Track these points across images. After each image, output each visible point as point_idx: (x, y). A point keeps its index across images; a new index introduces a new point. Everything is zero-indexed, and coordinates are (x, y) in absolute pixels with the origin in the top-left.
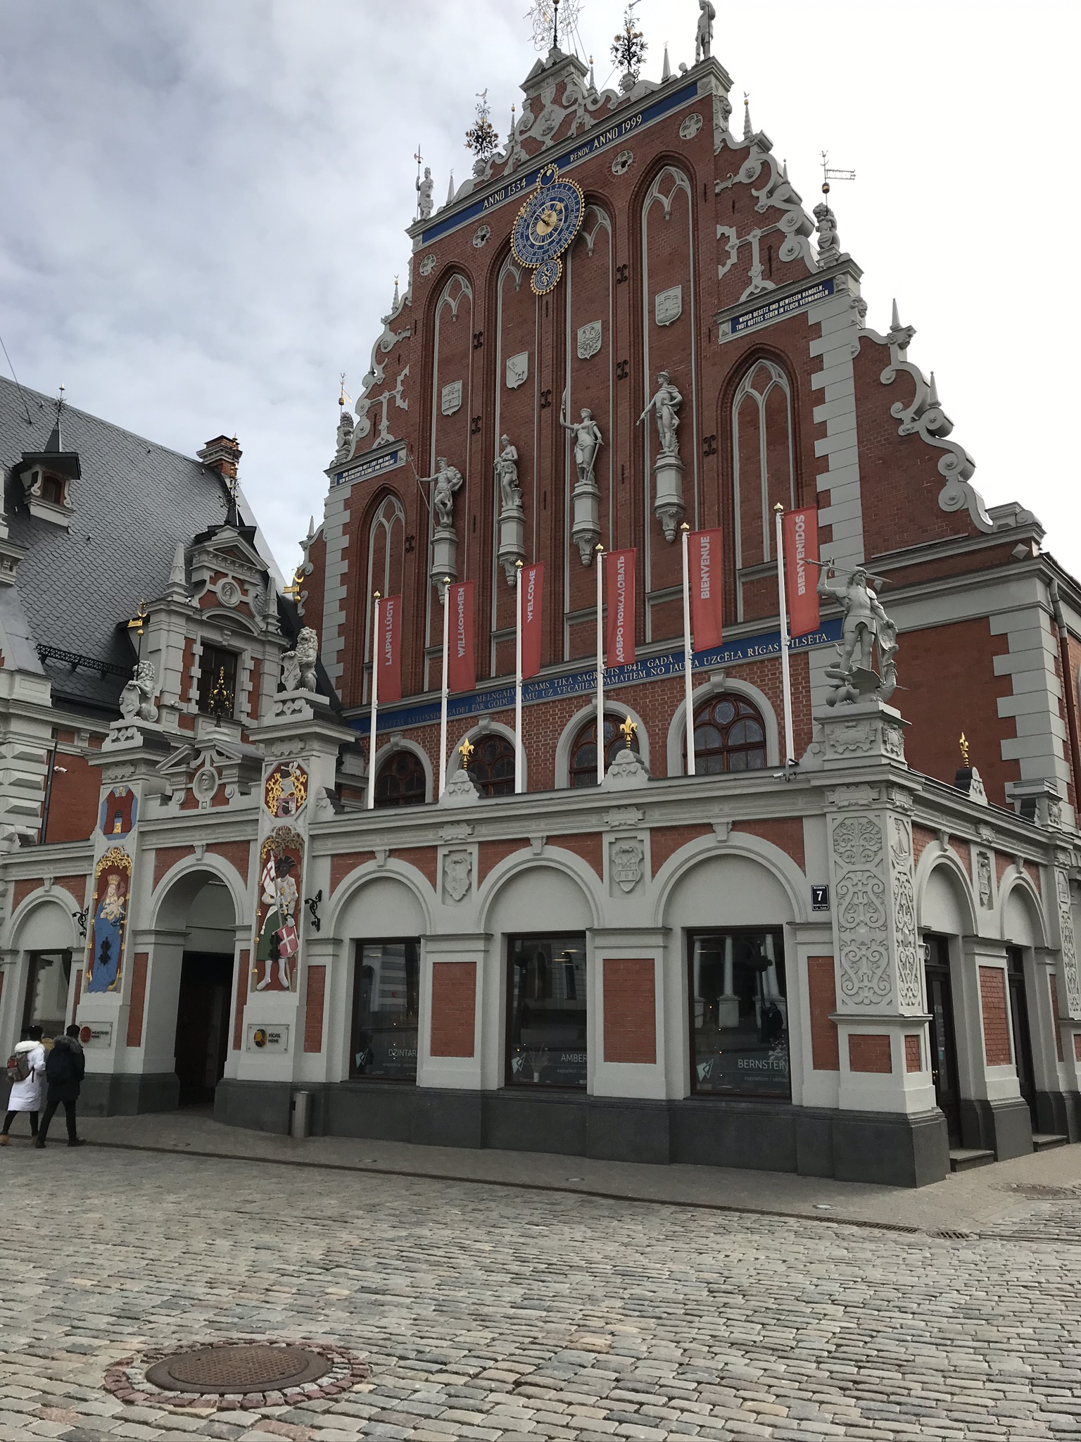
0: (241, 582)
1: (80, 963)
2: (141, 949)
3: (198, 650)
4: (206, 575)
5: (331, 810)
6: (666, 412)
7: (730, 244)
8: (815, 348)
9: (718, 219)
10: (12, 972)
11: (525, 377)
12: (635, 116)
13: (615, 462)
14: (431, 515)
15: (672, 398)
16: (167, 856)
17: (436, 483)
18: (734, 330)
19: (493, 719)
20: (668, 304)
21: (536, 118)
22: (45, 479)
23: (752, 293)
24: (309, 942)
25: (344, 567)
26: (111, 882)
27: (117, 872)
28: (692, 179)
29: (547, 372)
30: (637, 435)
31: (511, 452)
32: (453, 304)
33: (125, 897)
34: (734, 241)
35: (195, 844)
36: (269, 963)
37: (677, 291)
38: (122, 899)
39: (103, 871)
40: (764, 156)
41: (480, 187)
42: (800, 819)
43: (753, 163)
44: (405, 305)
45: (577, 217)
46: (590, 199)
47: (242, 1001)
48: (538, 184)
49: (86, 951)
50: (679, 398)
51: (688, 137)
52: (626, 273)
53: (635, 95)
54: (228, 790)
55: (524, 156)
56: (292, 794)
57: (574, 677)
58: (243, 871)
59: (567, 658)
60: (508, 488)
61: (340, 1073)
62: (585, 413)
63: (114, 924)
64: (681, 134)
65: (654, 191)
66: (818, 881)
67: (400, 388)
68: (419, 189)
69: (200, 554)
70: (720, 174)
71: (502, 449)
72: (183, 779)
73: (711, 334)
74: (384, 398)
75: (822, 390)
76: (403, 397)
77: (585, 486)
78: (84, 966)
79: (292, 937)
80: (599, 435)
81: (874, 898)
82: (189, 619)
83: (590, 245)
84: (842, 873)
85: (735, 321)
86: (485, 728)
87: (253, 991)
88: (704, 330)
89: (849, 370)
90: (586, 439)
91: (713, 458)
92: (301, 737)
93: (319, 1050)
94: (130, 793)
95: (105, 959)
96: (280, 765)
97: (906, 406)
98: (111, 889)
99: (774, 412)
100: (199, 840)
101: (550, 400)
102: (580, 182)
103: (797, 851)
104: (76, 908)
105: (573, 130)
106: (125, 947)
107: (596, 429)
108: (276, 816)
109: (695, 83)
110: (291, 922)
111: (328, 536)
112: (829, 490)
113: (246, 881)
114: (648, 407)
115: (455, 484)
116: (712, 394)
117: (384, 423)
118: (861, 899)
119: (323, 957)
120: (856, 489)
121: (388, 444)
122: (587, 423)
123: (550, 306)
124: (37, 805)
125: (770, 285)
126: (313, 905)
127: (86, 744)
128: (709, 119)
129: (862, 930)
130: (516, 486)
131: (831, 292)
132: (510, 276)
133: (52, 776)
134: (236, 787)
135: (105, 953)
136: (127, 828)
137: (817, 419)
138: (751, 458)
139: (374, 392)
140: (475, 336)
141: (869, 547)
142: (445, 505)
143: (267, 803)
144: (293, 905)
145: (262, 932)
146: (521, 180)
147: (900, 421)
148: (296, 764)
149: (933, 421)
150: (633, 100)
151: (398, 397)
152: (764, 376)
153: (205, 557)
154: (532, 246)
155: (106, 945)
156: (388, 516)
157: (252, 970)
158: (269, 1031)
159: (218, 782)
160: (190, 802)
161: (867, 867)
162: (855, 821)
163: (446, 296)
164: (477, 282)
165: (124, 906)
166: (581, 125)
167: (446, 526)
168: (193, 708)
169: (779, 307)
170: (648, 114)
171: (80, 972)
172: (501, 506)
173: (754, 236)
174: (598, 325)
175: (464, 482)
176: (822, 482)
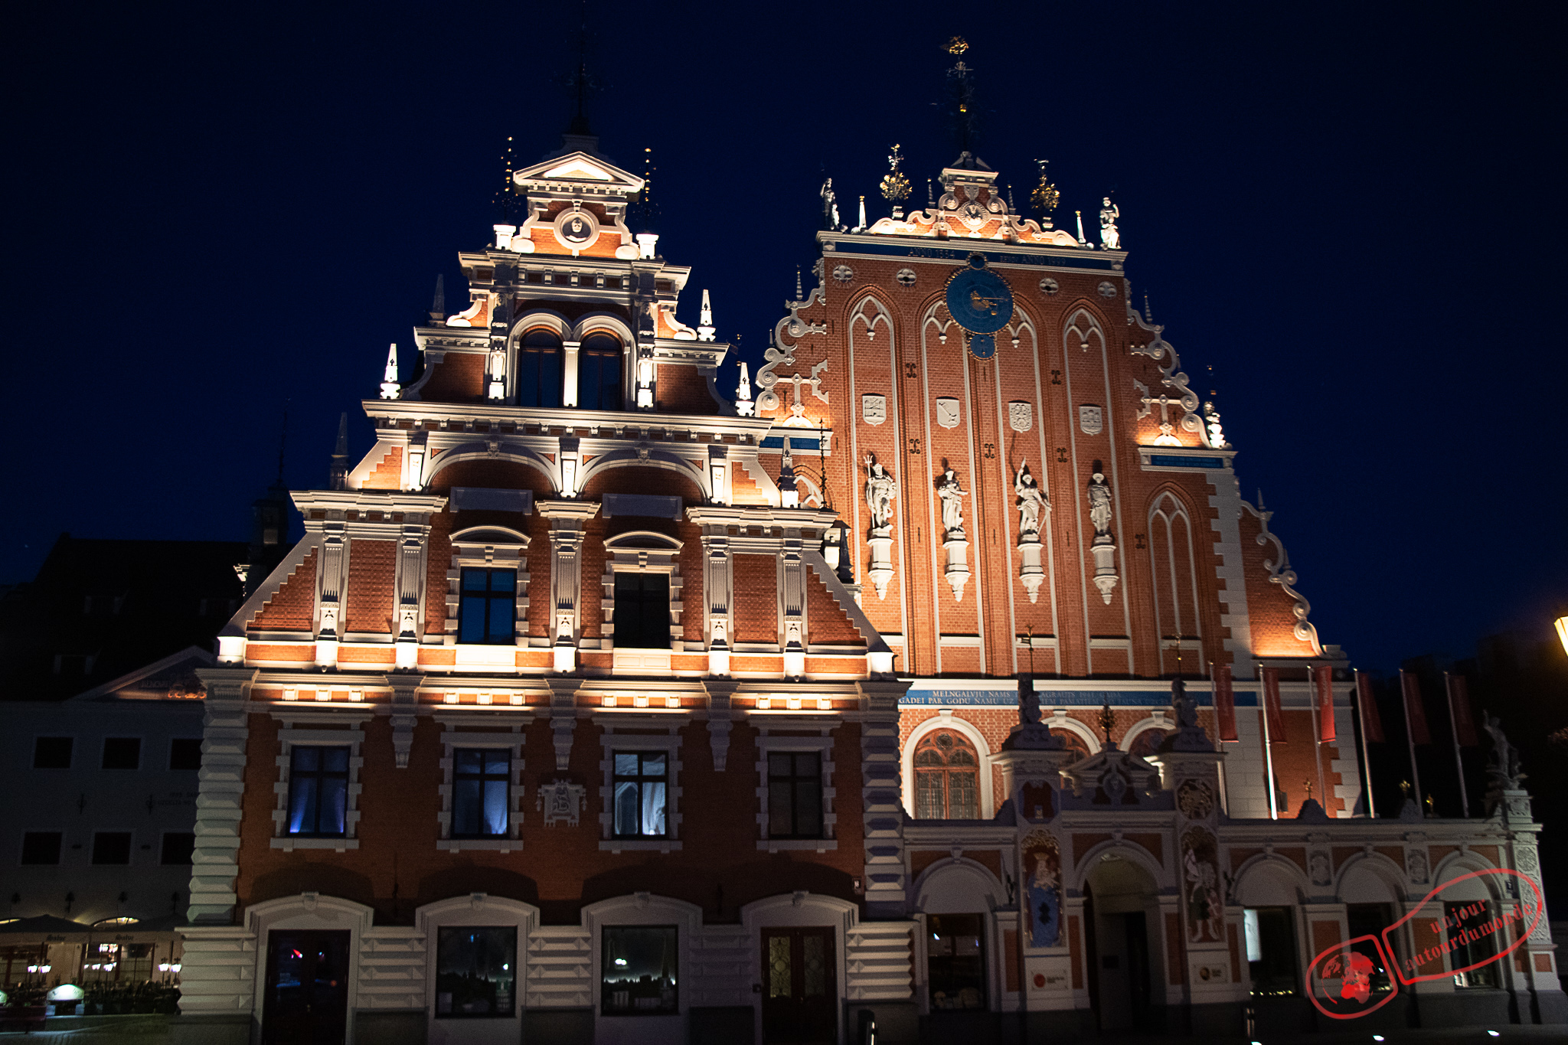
2: (1071, 913)
6: (1103, 505)
7: (1144, 397)
9: (1132, 374)
10: (921, 933)
11: (958, 422)
15: (1107, 496)
17: (876, 486)
20: (1091, 417)
21: (960, 204)
23: (1164, 442)
26: (1037, 858)
31: (955, 484)
33: (1056, 870)
34: (1147, 396)
35: (1113, 832)
36: (1200, 923)
37: (1098, 411)
38: (1054, 874)
41: (903, 232)
43: (1157, 347)
45: (1010, 311)
48: (967, 263)
52: (1060, 378)
54: (1137, 793)
55: (950, 231)
56: (1201, 804)
62: (1027, 476)
63: (1049, 893)
65: (1072, 322)
70: (1131, 341)
73: (1135, 459)
74: (796, 381)
75: (1218, 532)
76: (822, 388)
79: (1216, 904)
80: (1041, 501)
83: (1016, 340)
85: (1153, 458)
86: (946, 723)
88: (1129, 453)
89: (1236, 525)
90: (1033, 500)
91: (1143, 552)
96: (1188, 780)
97: (1273, 564)
98: (1041, 865)
99: (1178, 533)
101: (993, 453)
102: (1010, 283)
105: (1000, 235)
106: (1063, 912)
108: (1190, 817)
109: (1110, 261)
110: (1214, 894)
113: (1161, 862)
116: (1139, 504)
117: (797, 407)
119: (1233, 919)
120: (1244, 607)
121: (805, 428)
122: (1030, 485)
123: (987, 373)
125: (1177, 442)
126: (1230, 882)
131: (1222, 467)
132: (932, 325)
135: (1044, 916)
136: (1050, 814)
137: (1217, 551)
139: (782, 370)
143: (1181, 807)
144: (1213, 881)
145: (1192, 901)
147: (1269, 573)
148: (1201, 782)
151: (815, 387)
152: (1168, 502)
155: (1044, 908)
158: (1210, 970)
159: (1126, 786)
160: (1102, 798)
163: (859, 312)
165: (1058, 878)
166: (1008, 236)
169: (1186, 461)
170: (1071, 261)
173: (1163, 402)
174: (1027, 407)
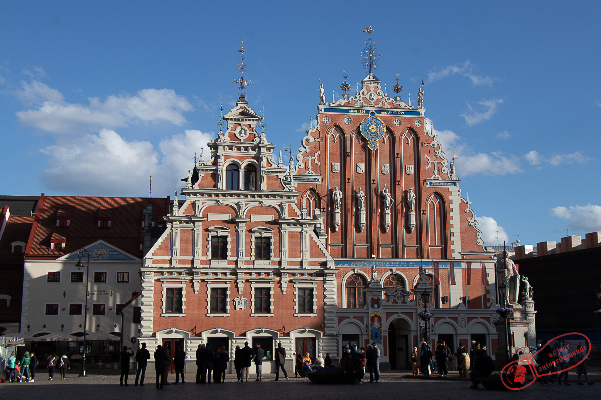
2: (385, 335)
6: (413, 200)
7: (429, 161)
8: (451, 198)
9: (425, 153)
10: (340, 339)
11: (364, 171)
12: (402, 111)
13: (395, 208)
16: (389, 315)
17: (335, 194)
18: (430, 185)
19: (359, 269)
20: (409, 169)
21: (367, 93)
23: (435, 177)
26: (375, 319)
27: (377, 317)
29: (374, 174)
31: (362, 193)
32: (335, 137)
33: (380, 322)
37: (412, 166)
38: (380, 323)
39: (373, 316)
41: (347, 104)
43: (435, 143)
44: (317, 130)
46: (387, 128)
48: (369, 114)
49: (370, 335)
50: (415, 197)
51: (417, 126)
53: (402, 105)
54: (406, 300)
55: (364, 104)
57: (386, 262)
59: (381, 257)
62: (387, 190)
63: (378, 329)
64: (415, 124)
65: (405, 135)
67: (316, 157)
72: (393, 297)
73: (424, 183)
74: (310, 158)
75: (452, 208)
76: (318, 160)
78: (370, 338)
79: (429, 333)
80: (391, 198)
86: (357, 272)
88: (422, 181)
90: (388, 198)
91: (425, 215)
94: (378, 298)
95: (376, 337)
97: (471, 219)
98: (376, 321)
99: (438, 208)
100: (399, 311)
101: (375, 182)
102: (384, 121)
105: (381, 105)
106: (382, 334)
108: (422, 308)
112: (453, 233)
113: (412, 320)
115: (341, 196)
116: (424, 199)
117: (310, 167)
119: (434, 337)
120: (459, 234)
121: (312, 174)
122: (387, 193)
123: (374, 154)
125: (440, 178)
132: (356, 136)
136: (379, 306)
137: (450, 215)
138: (432, 218)
141: (462, 249)
143: (419, 305)
145: (421, 332)
146: (363, 110)
147: (469, 222)
149: (476, 224)
150: (402, 107)
151: (316, 160)
154: (368, 133)
155: (376, 334)
156: (310, 197)
157: (419, 340)
159: (403, 298)
160: (395, 302)
161: (532, 326)
163: (332, 133)
165: (381, 325)
166: (384, 104)
169: (442, 184)
170: (406, 113)
173: (436, 162)
174: (388, 165)
176: (452, 230)
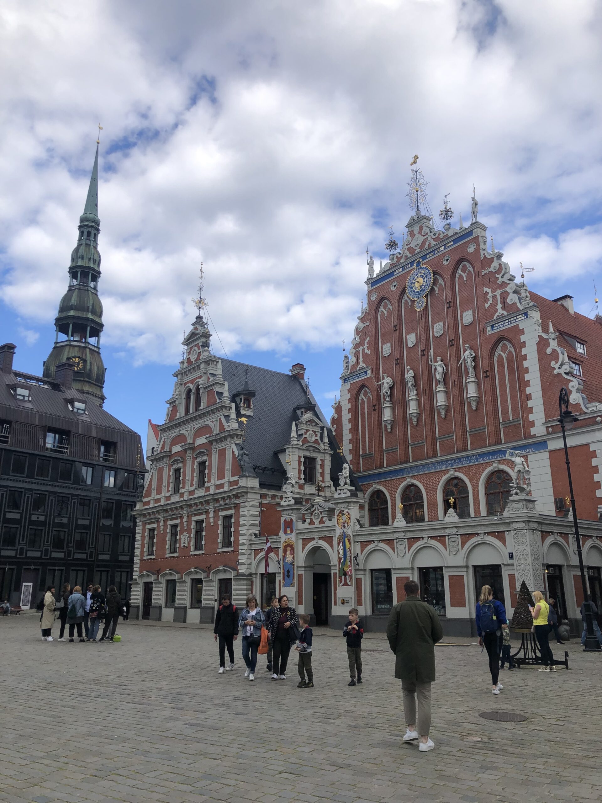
0: (315, 432)
1: (279, 578)
2: (300, 573)
3: (303, 460)
4: (303, 432)
5: (359, 526)
6: (469, 360)
7: (489, 296)
8: (523, 338)
9: (484, 285)
10: (256, 580)
11: (415, 343)
12: (450, 242)
13: (452, 379)
14: (382, 397)
15: (471, 355)
16: (306, 541)
17: (383, 384)
18: (493, 330)
19: (412, 478)
20: (467, 317)
21: (412, 239)
22: (244, 400)
23: (498, 316)
24: (356, 570)
25: (349, 416)
26: (288, 550)
27: (289, 546)
28: (473, 267)
29: (423, 342)
30: (459, 369)
31: (411, 373)
32: (385, 312)
33: (293, 554)
34: (490, 294)
35: (315, 537)
36: (343, 577)
37: (470, 312)
38: (292, 556)
40: (499, 262)
41: (392, 266)
42: (504, 531)
43: (495, 264)
44: (366, 312)
45: (430, 281)
46: (435, 273)
47: (335, 589)
48: (415, 266)
50: (474, 355)
51: (471, 252)
52: (451, 304)
53: (450, 233)
54: (324, 519)
55: (409, 255)
56: (346, 521)
57: (442, 462)
58: (332, 546)
59: (439, 455)
60: (411, 387)
61: (369, 613)
62: (439, 358)
63: (290, 564)
64: (468, 250)
65: (460, 271)
66: (510, 551)
67: (366, 345)
68: (368, 264)
69: (300, 424)
70: (483, 268)
71: (408, 371)
72: (309, 515)
73: (484, 331)
74: (361, 349)
75: (526, 355)
76: (368, 349)
77: (440, 388)
78: (281, 578)
79: (350, 568)
80: (445, 368)
81: (526, 556)
82: (299, 449)
83: (437, 292)
84: (516, 549)
85: (493, 326)
86: (409, 482)
87: (339, 586)
88: (481, 329)
89: (535, 347)
90: (440, 369)
91: (488, 379)
92: (347, 502)
93: (362, 605)
94: (291, 520)
96: (341, 511)
97: (557, 363)
98: (288, 552)
99: (510, 361)
101: (425, 353)
102: (431, 267)
103: (504, 542)
104: (277, 559)
105: (427, 246)
106: (295, 572)
107: (443, 365)
108: (341, 528)
109: (472, 230)
111: (342, 404)
112: (530, 394)
114: (462, 358)
115: (390, 385)
116: (486, 354)
117: (361, 360)
118: (522, 557)
119: (360, 575)
120: (540, 393)
121: (363, 368)
122: (440, 363)
123: (423, 316)
124: (257, 522)
125: (505, 313)
126: (356, 558)
127: (270, 499)
128: (478, 245)
129: (522, 566)
130: (414, 386)
131: (527, 317)
132: (406, 300)
133: (262, 512)
134: (327, 518)
135: (288, 574)
136: (292, 531)
137: (525, 366)
138: (502, 379)
139: (357, 346)
140: (394, 326)
141: (547, 417)
142: (387, 393)
143: (338, 524)
144: (349, 558)
145: (340, 567)
146: (408, 264)
147: (554, 369)
148: (346, 511)
149: (566, 369)
150: (450, 235)
151: (366, 349)
152: (505, 346)
153: (302, 425)
154: (414, 291)
155: (288, 572)
156: (365, 396)
158: (345, 599)
159: (321, 516)
160: (311, 523)
161: (524, 546)
162: (519, 533)
163: (382, 309)
164: (394, 305)
165: (293, 558)
166: (430, 244)
167: (388, 401)
168: (303, 482)
169: (508, 322)
170: (455, 241)
171: (280, 581)
172: (409, 394)
173: (498, 292)
174: (441, 323)
175: (394, 383)
176: (528, 390)
